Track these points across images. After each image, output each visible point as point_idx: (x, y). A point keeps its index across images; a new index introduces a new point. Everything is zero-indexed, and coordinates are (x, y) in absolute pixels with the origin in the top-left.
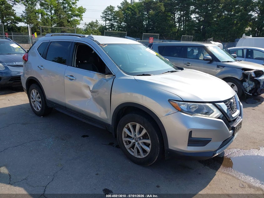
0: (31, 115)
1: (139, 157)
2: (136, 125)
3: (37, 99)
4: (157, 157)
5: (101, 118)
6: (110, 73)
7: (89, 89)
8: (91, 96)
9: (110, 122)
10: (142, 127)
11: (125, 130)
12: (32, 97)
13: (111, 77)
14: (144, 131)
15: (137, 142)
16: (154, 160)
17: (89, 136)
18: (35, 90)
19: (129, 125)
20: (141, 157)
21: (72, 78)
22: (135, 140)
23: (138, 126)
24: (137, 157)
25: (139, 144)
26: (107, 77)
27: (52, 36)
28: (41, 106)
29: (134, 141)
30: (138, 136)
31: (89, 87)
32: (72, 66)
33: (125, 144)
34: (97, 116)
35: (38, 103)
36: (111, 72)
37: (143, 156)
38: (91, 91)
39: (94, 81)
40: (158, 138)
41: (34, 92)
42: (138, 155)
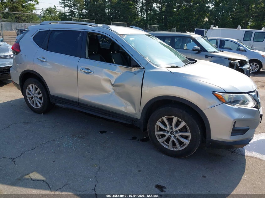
0: (28, 112)
1: (175, 149)
2: (173, 119)
3: (36, 95)
4: (197, 148)
5: (127, 113)
6: (137, 66)
7: (110, 82)
8: (113, 91)
9: (139, 116)
10: (180, 120)
11: (159, 124)
12: (28, 92)
13: (138, 70)
14: (183, 124)
15: (173, 135)
16: (193, 152)
17: (107, 132)
18: (34, 86)
19: (164, 119)
20: (178, 150)
21: (88, 71)
22: (171, 133)
23: (175, 119)
24: (173, 150)
25: (175, 136)
26: (134, 70)
27: (50, 24)
28: (42, 102)
29: (169, 134)
30: (174, 129)
31: (110, 81)
32: (85, 58)
33: (157, 138)
34: (123, 111)
35: (38, 99)
36: (139, 64)
37: (179, 148)
38: (112, 85)
39: (116, 74)
40: (199, 130)
41: (31, 87)
42: (173, 148)
